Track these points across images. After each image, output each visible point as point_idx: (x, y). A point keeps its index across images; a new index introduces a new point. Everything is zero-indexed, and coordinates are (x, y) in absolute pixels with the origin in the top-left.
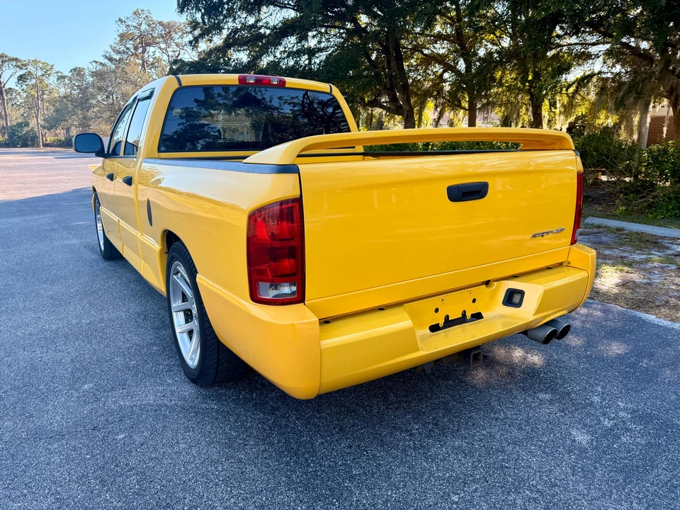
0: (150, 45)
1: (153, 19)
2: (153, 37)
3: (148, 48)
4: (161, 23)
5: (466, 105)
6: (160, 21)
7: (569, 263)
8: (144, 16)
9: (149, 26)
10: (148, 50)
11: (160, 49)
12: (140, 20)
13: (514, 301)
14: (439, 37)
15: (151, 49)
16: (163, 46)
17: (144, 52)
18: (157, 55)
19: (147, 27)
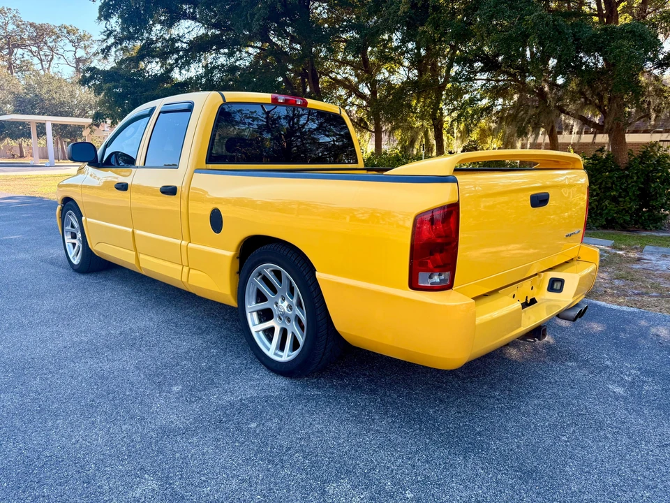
0: (18, 47)
1: (22, 19)
2: (22, 38)
3: (15, 50)
4: (31, 25)
5: (372, 128)
6: (31, 22)
7: (579, 258)
8: (11, 15)
9: (18, 26)
10: (15, 52)
11: (31, 51)
12: (7, 19)
13: (555, 287)
14: (345, 62)
15: (19, 52)
16: (34, 49)
17: (10, 53)
18: (26, 57)
19: (15, 27)
